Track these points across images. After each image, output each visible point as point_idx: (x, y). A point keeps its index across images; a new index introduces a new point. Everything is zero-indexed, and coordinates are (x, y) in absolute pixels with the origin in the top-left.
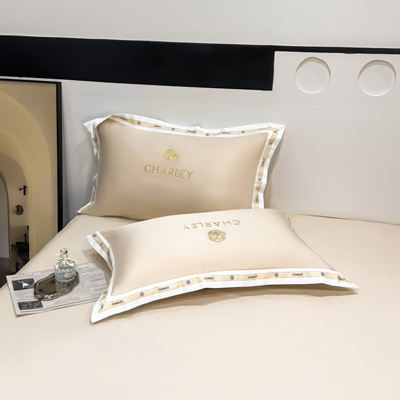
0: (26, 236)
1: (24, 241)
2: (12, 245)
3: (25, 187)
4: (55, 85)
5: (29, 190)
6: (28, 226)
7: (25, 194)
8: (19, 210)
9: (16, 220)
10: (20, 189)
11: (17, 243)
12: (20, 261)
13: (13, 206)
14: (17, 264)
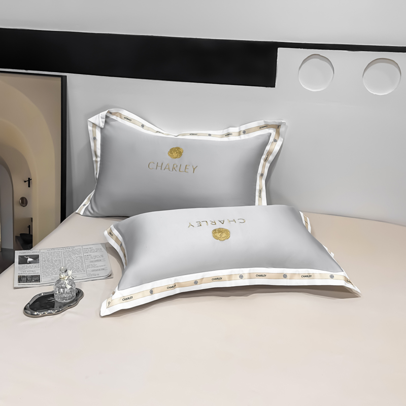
0: (30, 227)
2: (16, 236)
3: (29, 180)
4: (60, 79)
5: (32, 182)
6: (32, 218)
7: (29, 186)
8: (24, 202)
9: (20, 211)
10: (25, 182)
11: (21, 234)
13: (17, 198)
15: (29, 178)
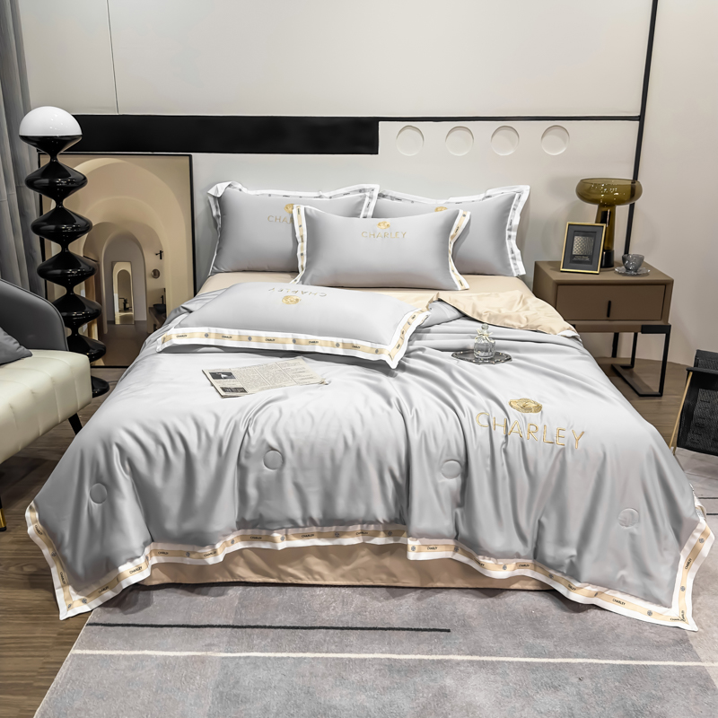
0: (163, 298)
1: (162, 303)
2: (149, 308)
3: (161, 252)
5: (165, 255)
6: (165, 289)
7: (161, 259)
8: (156, 274)
9: (153, 284)
10: (157, 254)
11: (154, 305)
12: (158, 323)
13: (150, 270)
14: (155, 326)
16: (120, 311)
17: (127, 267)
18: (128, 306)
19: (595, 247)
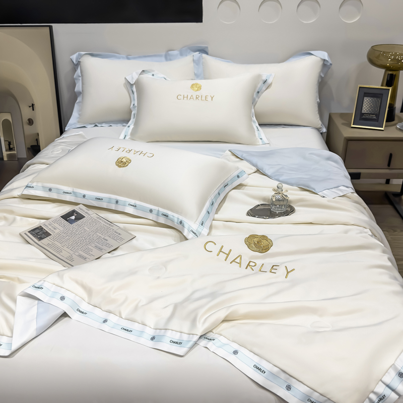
0: (37, 140)
1: (36, 144)
2: (28, 148)
3: (33, 105)
4: (48, 28)
5: (36, 106)
6: (38, 134)
7: (33, 110)
8: (31, 122)
9: (29, 130)
10: (30, 107)
11: (31, 146)
13: (25, 119)
15: (33, 104)
16: (6, 151)
17: (8, 117)
18: (11, 146)
19: (381, 107)
